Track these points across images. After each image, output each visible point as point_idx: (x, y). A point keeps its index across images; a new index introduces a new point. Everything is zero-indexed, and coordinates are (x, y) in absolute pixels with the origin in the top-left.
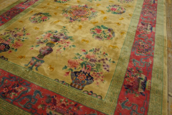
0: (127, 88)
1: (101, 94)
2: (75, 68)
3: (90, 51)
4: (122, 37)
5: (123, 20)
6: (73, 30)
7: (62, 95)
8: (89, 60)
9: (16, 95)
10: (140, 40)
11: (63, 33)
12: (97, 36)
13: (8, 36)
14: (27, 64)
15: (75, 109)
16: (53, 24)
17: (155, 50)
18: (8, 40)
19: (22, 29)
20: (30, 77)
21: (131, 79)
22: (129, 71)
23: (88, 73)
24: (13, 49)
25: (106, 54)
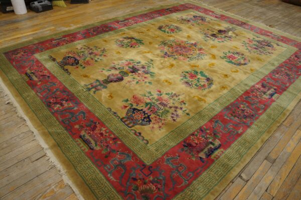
0: (185, 146)
1: (150, 140)
2: (137, 105)
3: (166, 94)
4: (219, 92)
5: (236, 73)
6: (161, 66)
7: (107, 125)
8: (159, 102)
9: (61, 108)
10: (244, 103)
11: (146, 67)
12: (186, 81)
13: (83, 52)
14: (87, 84)
15: (111, 142)
16: (141, 54)
17: (258, 120)
18: (81, 55)
19: (102, 49)
20: (83, 97)
21: (198, 139)
22: (201, 130)
23: (149, 114)
24: (81, 66)
25: (185, 104)
